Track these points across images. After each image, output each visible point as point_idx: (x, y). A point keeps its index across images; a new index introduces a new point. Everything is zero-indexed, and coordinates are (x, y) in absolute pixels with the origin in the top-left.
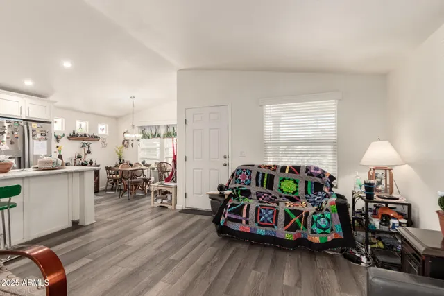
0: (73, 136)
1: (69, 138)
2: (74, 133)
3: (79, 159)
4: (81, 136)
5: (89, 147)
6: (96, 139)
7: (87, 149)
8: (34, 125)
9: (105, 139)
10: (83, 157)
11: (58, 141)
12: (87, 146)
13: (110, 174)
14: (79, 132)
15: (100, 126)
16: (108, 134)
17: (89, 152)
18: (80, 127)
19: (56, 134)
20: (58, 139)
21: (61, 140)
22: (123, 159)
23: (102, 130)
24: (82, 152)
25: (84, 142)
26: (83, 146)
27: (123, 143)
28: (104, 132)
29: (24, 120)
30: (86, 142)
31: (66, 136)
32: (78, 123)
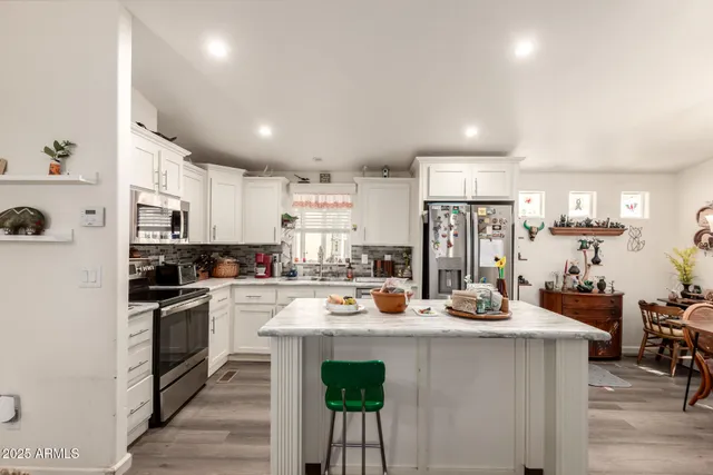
0: (562, 227)
1: (552, 231)
2: (563, 220)
3: (574, 277)
4: (579, 225)
5: (597, 249)
6: (615, 229)
7: (591, 254)
8: (482, 210)
9: (639, 230)
10: (582, 272)
11: (532, 238)
12: (592, 247)
13: (653, 322)
14: (575, 215)
15: (627, 199)
16: (647, 216)
17: (596, 262)
18: (578, 207)
19: (529, 225)
20: (532, 234)
21: (537, 237)
22: (694, 282)
23: (633, 207)
24: (580, 260)
25: (584, 238)
26: (582, 248)
27: (697, 239)
28: (636, 214)
29: (469, 203)
30: (589, 239)
31: (547, 226)
32: (573, 198)
